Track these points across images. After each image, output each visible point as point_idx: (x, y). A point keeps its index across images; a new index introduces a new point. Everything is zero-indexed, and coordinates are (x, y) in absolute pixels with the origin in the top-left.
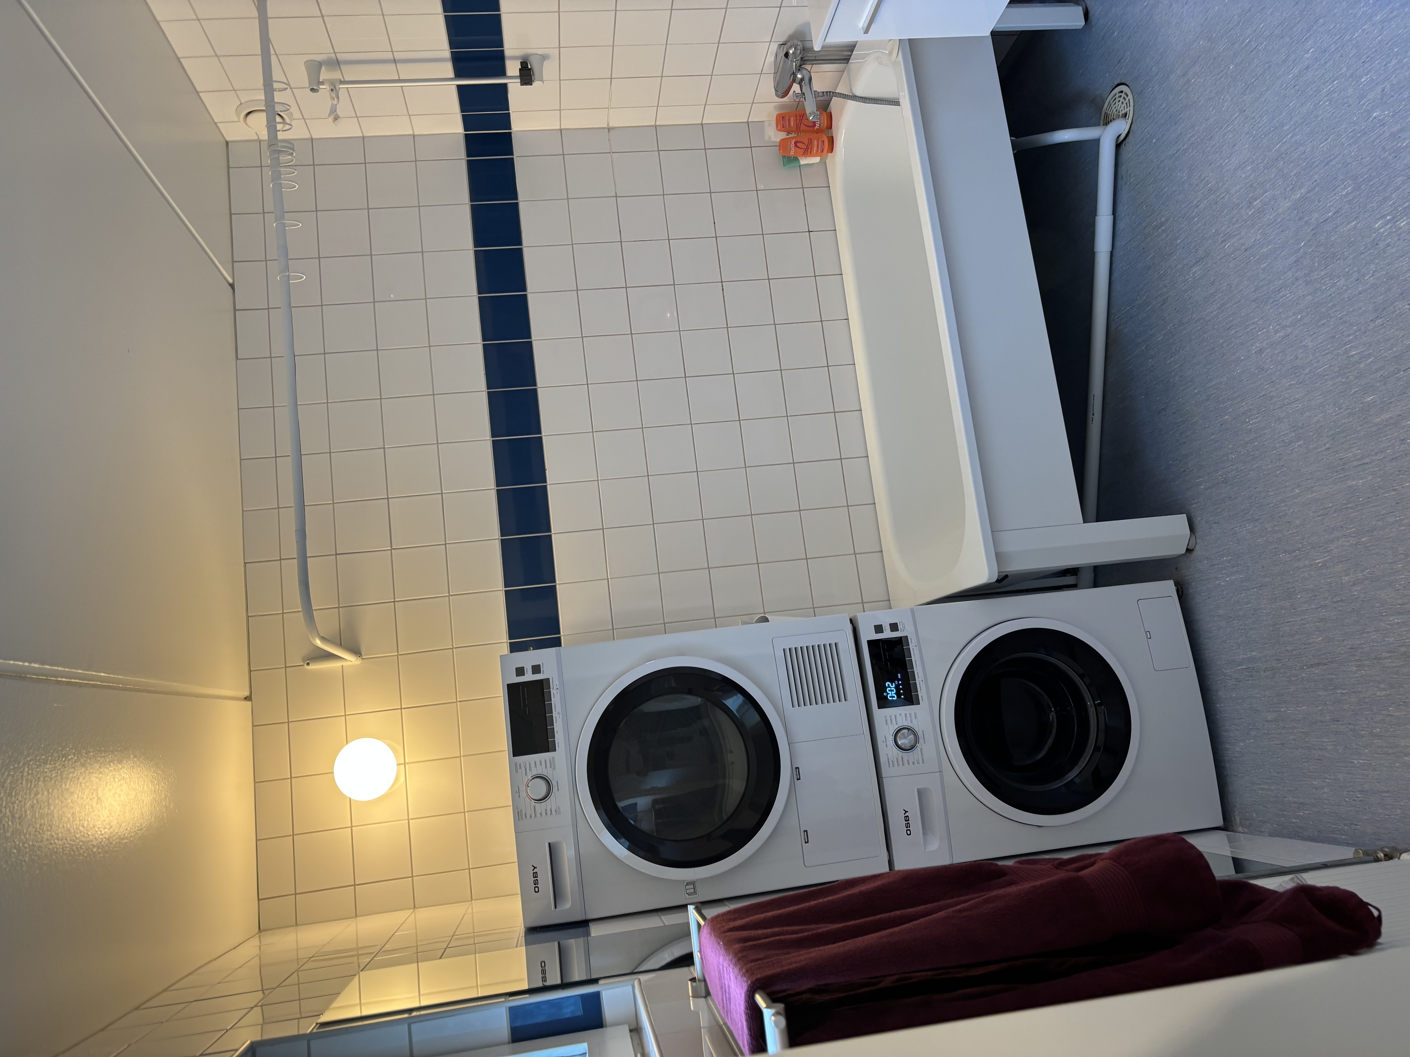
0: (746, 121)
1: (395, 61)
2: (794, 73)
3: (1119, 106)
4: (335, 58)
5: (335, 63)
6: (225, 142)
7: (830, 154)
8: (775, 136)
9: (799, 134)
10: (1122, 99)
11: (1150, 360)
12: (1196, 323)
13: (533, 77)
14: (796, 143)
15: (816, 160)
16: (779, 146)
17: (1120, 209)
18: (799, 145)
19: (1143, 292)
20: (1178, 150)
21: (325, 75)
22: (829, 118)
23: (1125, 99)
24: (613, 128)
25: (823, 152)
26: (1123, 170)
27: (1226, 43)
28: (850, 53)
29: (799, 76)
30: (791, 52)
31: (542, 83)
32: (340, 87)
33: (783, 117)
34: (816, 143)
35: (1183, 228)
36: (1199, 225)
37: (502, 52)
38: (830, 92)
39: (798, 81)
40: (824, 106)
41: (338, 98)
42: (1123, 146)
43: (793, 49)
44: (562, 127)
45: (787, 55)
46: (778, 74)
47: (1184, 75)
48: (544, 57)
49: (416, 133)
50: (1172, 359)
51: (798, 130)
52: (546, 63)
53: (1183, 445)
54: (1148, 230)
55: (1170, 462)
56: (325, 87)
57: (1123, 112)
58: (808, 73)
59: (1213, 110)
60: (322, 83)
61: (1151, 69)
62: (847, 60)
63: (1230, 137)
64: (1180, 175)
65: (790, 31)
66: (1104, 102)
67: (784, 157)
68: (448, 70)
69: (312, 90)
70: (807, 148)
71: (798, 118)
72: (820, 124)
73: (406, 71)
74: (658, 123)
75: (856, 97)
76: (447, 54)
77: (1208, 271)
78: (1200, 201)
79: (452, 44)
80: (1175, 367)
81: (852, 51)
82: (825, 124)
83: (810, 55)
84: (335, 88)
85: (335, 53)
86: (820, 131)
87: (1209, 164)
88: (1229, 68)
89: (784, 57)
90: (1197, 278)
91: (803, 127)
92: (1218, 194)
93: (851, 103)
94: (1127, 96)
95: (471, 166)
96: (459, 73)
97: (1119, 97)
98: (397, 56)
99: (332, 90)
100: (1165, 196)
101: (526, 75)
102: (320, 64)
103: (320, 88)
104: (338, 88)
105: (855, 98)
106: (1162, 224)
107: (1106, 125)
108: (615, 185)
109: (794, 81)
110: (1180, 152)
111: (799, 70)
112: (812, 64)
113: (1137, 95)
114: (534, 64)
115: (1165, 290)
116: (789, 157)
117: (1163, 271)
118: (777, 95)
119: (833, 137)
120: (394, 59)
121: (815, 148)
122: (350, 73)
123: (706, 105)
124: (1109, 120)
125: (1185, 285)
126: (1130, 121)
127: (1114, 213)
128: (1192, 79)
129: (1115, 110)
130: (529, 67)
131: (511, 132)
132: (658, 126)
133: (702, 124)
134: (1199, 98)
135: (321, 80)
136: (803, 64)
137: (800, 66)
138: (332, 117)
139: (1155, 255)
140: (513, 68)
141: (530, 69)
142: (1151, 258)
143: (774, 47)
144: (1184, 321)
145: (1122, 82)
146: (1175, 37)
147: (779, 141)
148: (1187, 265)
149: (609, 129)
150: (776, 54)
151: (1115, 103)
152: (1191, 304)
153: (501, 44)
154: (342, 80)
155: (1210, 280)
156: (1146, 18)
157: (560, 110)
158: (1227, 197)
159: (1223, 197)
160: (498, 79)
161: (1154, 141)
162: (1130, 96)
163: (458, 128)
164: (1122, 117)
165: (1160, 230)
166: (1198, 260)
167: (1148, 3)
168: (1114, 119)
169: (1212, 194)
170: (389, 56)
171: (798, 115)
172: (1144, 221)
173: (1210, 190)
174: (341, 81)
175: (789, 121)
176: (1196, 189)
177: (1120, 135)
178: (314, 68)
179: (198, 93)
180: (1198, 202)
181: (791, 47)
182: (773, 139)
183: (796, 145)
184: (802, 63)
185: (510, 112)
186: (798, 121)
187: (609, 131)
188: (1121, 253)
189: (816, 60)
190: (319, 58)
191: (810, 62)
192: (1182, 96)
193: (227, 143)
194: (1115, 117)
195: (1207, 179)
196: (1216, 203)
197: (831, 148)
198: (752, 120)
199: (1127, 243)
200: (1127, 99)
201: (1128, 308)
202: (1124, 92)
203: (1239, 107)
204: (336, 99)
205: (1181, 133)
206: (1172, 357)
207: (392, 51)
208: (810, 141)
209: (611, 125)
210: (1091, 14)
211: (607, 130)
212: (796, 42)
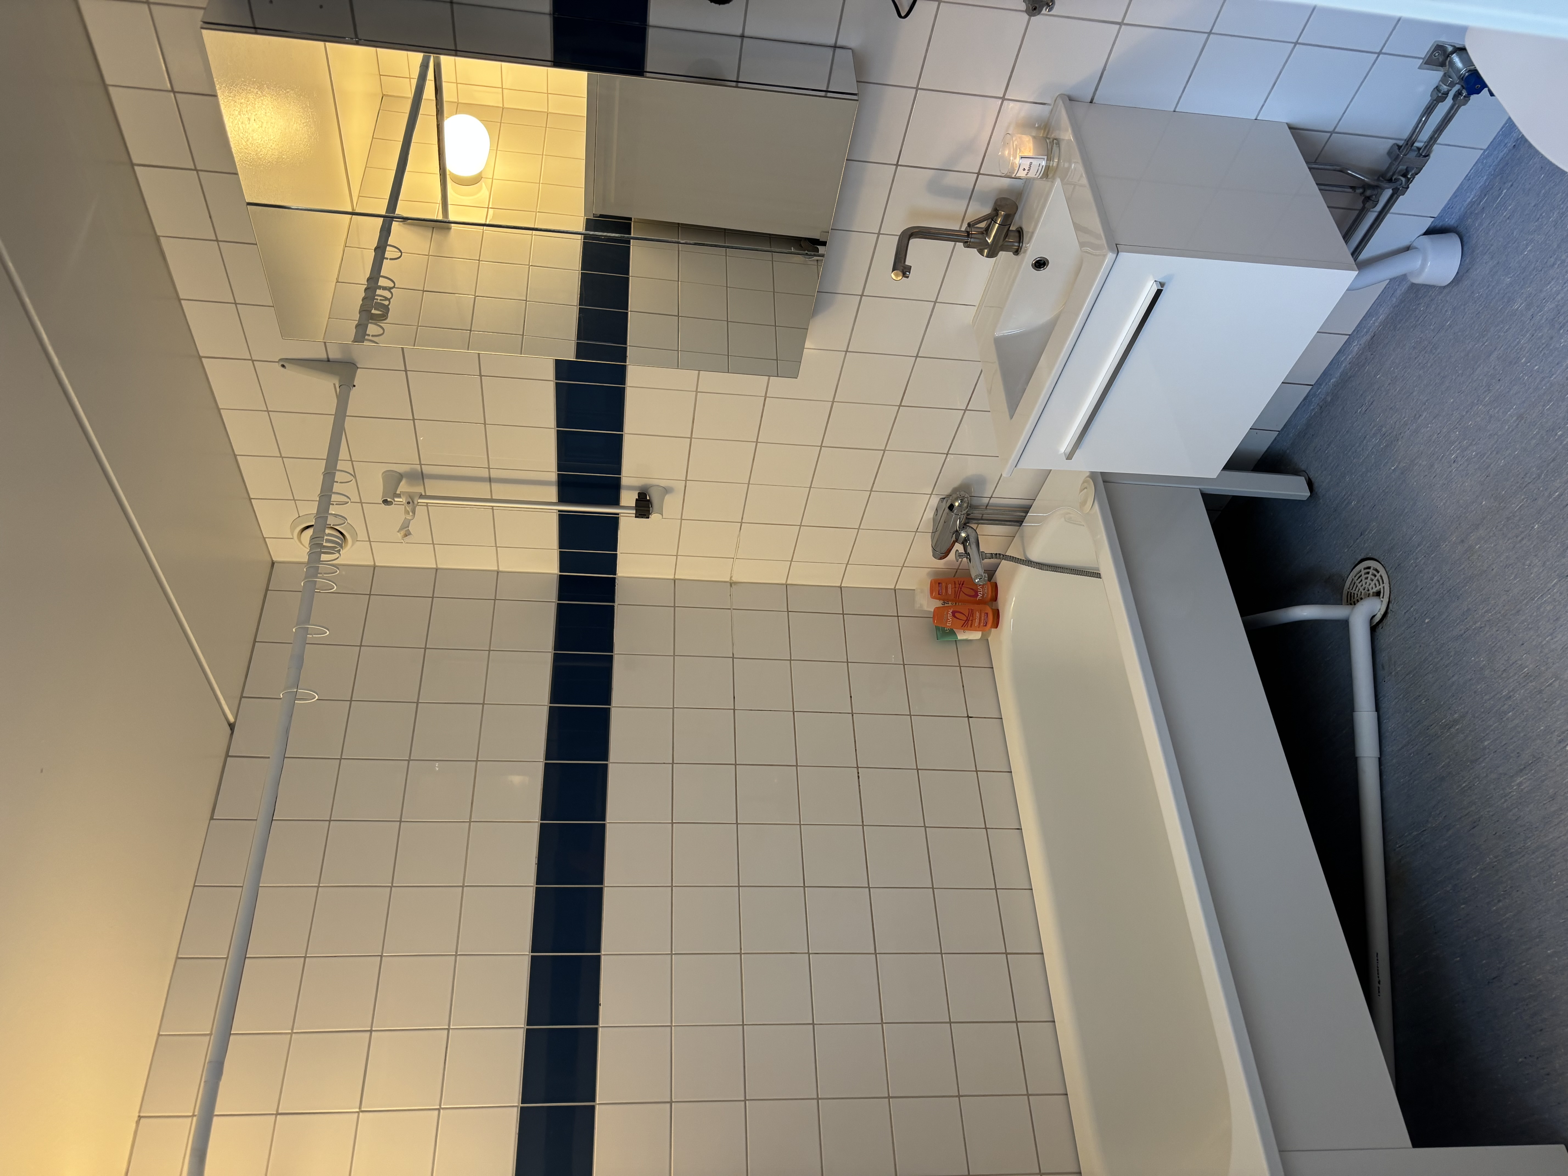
0: (893, 587)
1: (490, 480)
2: (957, 531)
3: (1368, 584)
4: (420, 471)
5: (420, 477)
6: (271, 562)
7: (993, 630)
8: (928, 604)
9: (957, 604)
10: (1370, 576)
11: (1463, 906)
12: (1533, 853)
13: (651, 508)
14: (954, 613)
15: (976, 635)
16: (934, 617)
17: (1384, 705)
18: (957, 615)
19: (1438, 812)
20: (1467, 629)
21: (403, 487)
22: (994, 589)
23: (1375, 576)
24: (736, 583)
25: (986, 626)
26: (1383, 657)
27: (1523, 499)
28: (1024, 514)
29: (963, 535)
30: (957, 504)
31: (660, 516)
32: (419, 501)
33: (939, 583)
34: (978, 614)
35: (1491, 726)
36: (1516, 721)
37: (619, 480)
38: (1000, 554)
39: (961, 540)
40: (991, 573)
41: (414, 512)
42: (1379, 630)
43: (959, 502)
44: (677, 577)
45: (951, 507)
46: (937, 533)
47: (1462, 541)
48: (667, 490)
49: (501, 569)
50: (1501, 904)
51: (956, 599)
52: (668, 498)
53: (1538, 1033)
54: (1433, 731)
55: (1520, 1060)
56: (401, 500)
57: (1375, 590)
58: (974, 531)
59: (1515, 578)
60: (399, 496)
61: (1410, 539)
62: (1019, 522)
63: (1548, 608)
64: (1474, 660)
65: (956, 484)
66: (1344, 581)
67: (937, 628)
68: (552, 493)
69: (385, 502)
70: (967, 620)
71: (957, 586)
72: (983, 595)
73: (500, 491)
74: (789, 582)
75: (1031, 562)
76: (553, 476)
77: (1543, 781)
78: (1513, 690)
79: (560, 467)
80: (1507, 916)
81: (1027, 512)
82: (989, 595)
83: (976, 514)
84: (413, 502)
85: (421, 464)
86: (982, 602)
87: (1521, 643)
88: (1533, 527)
89: (947, 510)
90: (1525, 791)
91: (962, 596)
92: (1542, 680)
93: (1025, 569)
94: (1378, 572)
95: (561, 611)
96: (563, 499)
97: (1365, 574)
98: (494, 474)
99: (409, 503)
100: (1454, 687)
101: (644, 507)
102: (401, 476)
103: (394, 501)
104: (416, 502)
105: (1029, 563)
106: (1456, 722)
107: (1355, 604)
108: (733, 645)
109: (956, 541)
110: (1470, 632)
111: (963, 527)
112: (978, 524)
113: (1394, 569)
114: (654, 496)
115: (1473, 808)
116: (943, 629)
117: (1466, 783)
118: (934, 556)
119: (998, 610)
120: (490, 478)
121: (977, 621)
122: (432, 487)
123: (847, 564)
124: (1355, 600)
125: (1506, 801)
126: (1386, 600)
127: (1377, 709)
128: (1476, 545)
129: (1361, 589)
130: (648, 498)
131: (615, 578)
132: (789, 584)
133: (841, 587)
134: (1490, 566)
135: (398, 492)
136: (968, 523)
137: (965, 524)
138: (403, 532)
139: (1449, 762)
140: (628, 498)
141: (649, 501)
142: (1443, 767)
143: (935, 501)
144: (1512, 851)
145: (1368, 556)
146: (1442, 500)
147: (933, 610)
148: (1505, 774)
149: (732, 584)
150: (937, 509)
151: (1361, 580)
152: (1521, 826)
153: (619, 471)
154: (423, 494)
155: (1549, 794)
156: (1396, 483)
157: (677, 556)
158: (1556, 684)
159: (1551, 684)
160: (609, 508)
161: (1427, 621)
162: (1382, 572)
163: (552, 567)
164: (1373, 596)
165: (1453, 730)
166: (1522, 767)
167: (1397, 466)
168: (1361, 599)
169: (1531, 682)
170: (484, 473)
171: (957, 582)
172: (1426, 719)
173: (1527, 676)
174: (421, 495)
175: (946, 588)
176: (1504, 675)
177: (1374, 616)
178: (393, 480)
179: (250, 499)
180: (1509, 692)
181: (956, 499)
182: (926, 608)
183: (954, 615)
184: (967, 521)
185: (618, 553)
186: (957, 589)
187: (731, 586)
188: (1394, 761)
189: (982, 519)
190: (401, 469)
191: (976, 521)
192: (1463, 566)
193: (273, 563)
194: (1363, 596)
195: (1519, 662)
196: (1540, 692)
197: (996, 623)
198: (899, 588)
199: (1402, 748)
200: (1378, 575)
201: (1415, 833)
202: (1372, 568)
203: (1557, 572)
204: (411, 513)
205: (1469, 609)
206: (1499, 901)
207: (489, 468)
208: (972, 613)
209: (734, 579)
210: (1316, 485)
211: (729, 584)
212: (962, 493)
